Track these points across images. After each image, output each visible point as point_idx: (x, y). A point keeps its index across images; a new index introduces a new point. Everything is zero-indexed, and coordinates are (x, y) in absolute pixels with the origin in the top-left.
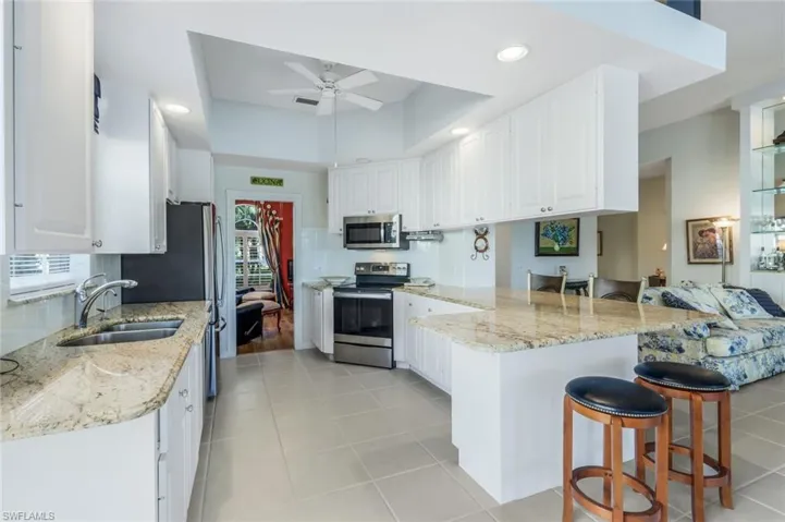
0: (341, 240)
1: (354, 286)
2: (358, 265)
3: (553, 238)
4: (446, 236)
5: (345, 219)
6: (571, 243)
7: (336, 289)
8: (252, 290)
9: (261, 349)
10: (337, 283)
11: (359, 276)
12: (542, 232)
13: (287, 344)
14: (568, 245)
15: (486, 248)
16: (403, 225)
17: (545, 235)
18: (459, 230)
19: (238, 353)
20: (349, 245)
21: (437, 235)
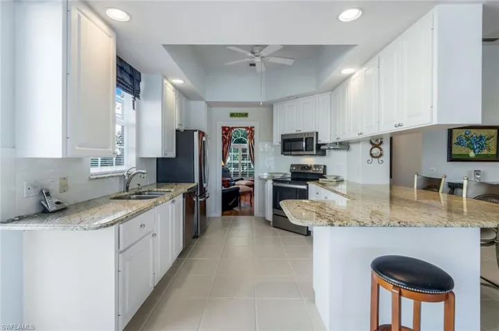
0: (279, 149)
1: (290, 180)
2: (292, 166)
3: (468, 146)
4: (352, 146)
5: (282, 135)
6: (489, 150)
7: (275, 181)
8: (242, 179)
9: (237, 214)
10: (278, 177)
11: (293, 173)
12: (454, 140)
13: (251, 213)
14: (485, 152)
15: (381, 155)
16: (319, 139)
17: (458, 144)
18: (358, 142)
19: (223, 215)
20: (286, 153)
21: (344, 145)
